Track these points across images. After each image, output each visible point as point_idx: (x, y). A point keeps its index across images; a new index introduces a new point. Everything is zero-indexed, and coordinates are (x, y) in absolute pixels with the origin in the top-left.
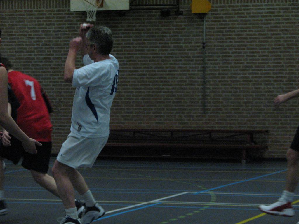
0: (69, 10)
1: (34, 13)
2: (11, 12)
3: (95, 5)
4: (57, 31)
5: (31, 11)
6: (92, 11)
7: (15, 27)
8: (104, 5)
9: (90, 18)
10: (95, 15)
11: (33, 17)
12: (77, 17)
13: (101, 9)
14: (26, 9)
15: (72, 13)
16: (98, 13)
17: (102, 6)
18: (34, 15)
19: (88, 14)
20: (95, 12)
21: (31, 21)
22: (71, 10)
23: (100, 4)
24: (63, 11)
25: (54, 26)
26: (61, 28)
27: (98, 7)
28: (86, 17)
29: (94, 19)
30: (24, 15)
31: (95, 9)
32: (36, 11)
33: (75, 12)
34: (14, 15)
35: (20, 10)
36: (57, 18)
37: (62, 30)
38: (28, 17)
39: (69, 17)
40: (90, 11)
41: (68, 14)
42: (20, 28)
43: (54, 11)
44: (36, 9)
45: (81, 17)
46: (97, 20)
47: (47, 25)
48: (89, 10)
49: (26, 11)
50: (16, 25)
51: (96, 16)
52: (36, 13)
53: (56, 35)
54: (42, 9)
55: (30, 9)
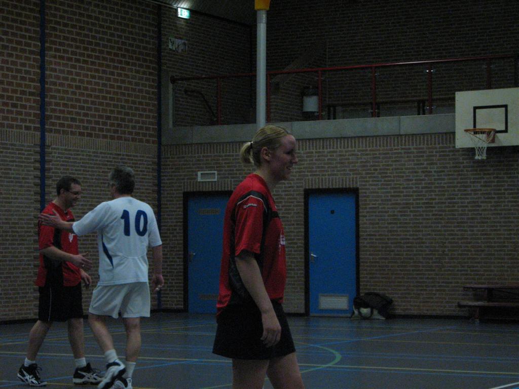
0: (454, 147)
1: (412, 150)
2: (387, 150)
3: (485, 140)
4: (441, 172)
5: (410, 149)
6: (482, 148)
7: (391, 168)
8: (496, 139)
9: (479, 155)
10: (485, 151)
11: (412, 155)
12: (463, 155)
13: (493, 145)
14: (403, 147)
15: (458, 151)
16: (489, 149)
17: (493, 141)
18: (413, 153)
19: (477, 151)
20: (486, 148)
21: (410, 161)
22: (456, 147)
23: (491, 139)
24: (446, 148)
25: (435, 166)
26: (444, 167)
27: (489, 143)
28: (474, 154)
29: (484, 157)
30: (401, 153)
31: (485, 145)
32: (416, 149)
33: (461, 148)
34: (388, 153)
35: (396, 147)
36: (440, 156)
37: (446, 170)
38: (406, 155)
39: (454, 155)
40: (479, 148)
41: (453, 151)
42: (396, 169)
43: (436, 148)
44: (415, 146)
45: (468, 155)
46: (487, 158)
47: (428, 164)
48: (478, 146)
49: (402, 149)
50: (391, 165)
51: (487, 154)
52: (415, 151)
53: (438, 176)
54: (422, 146)
55: (407, 147)
